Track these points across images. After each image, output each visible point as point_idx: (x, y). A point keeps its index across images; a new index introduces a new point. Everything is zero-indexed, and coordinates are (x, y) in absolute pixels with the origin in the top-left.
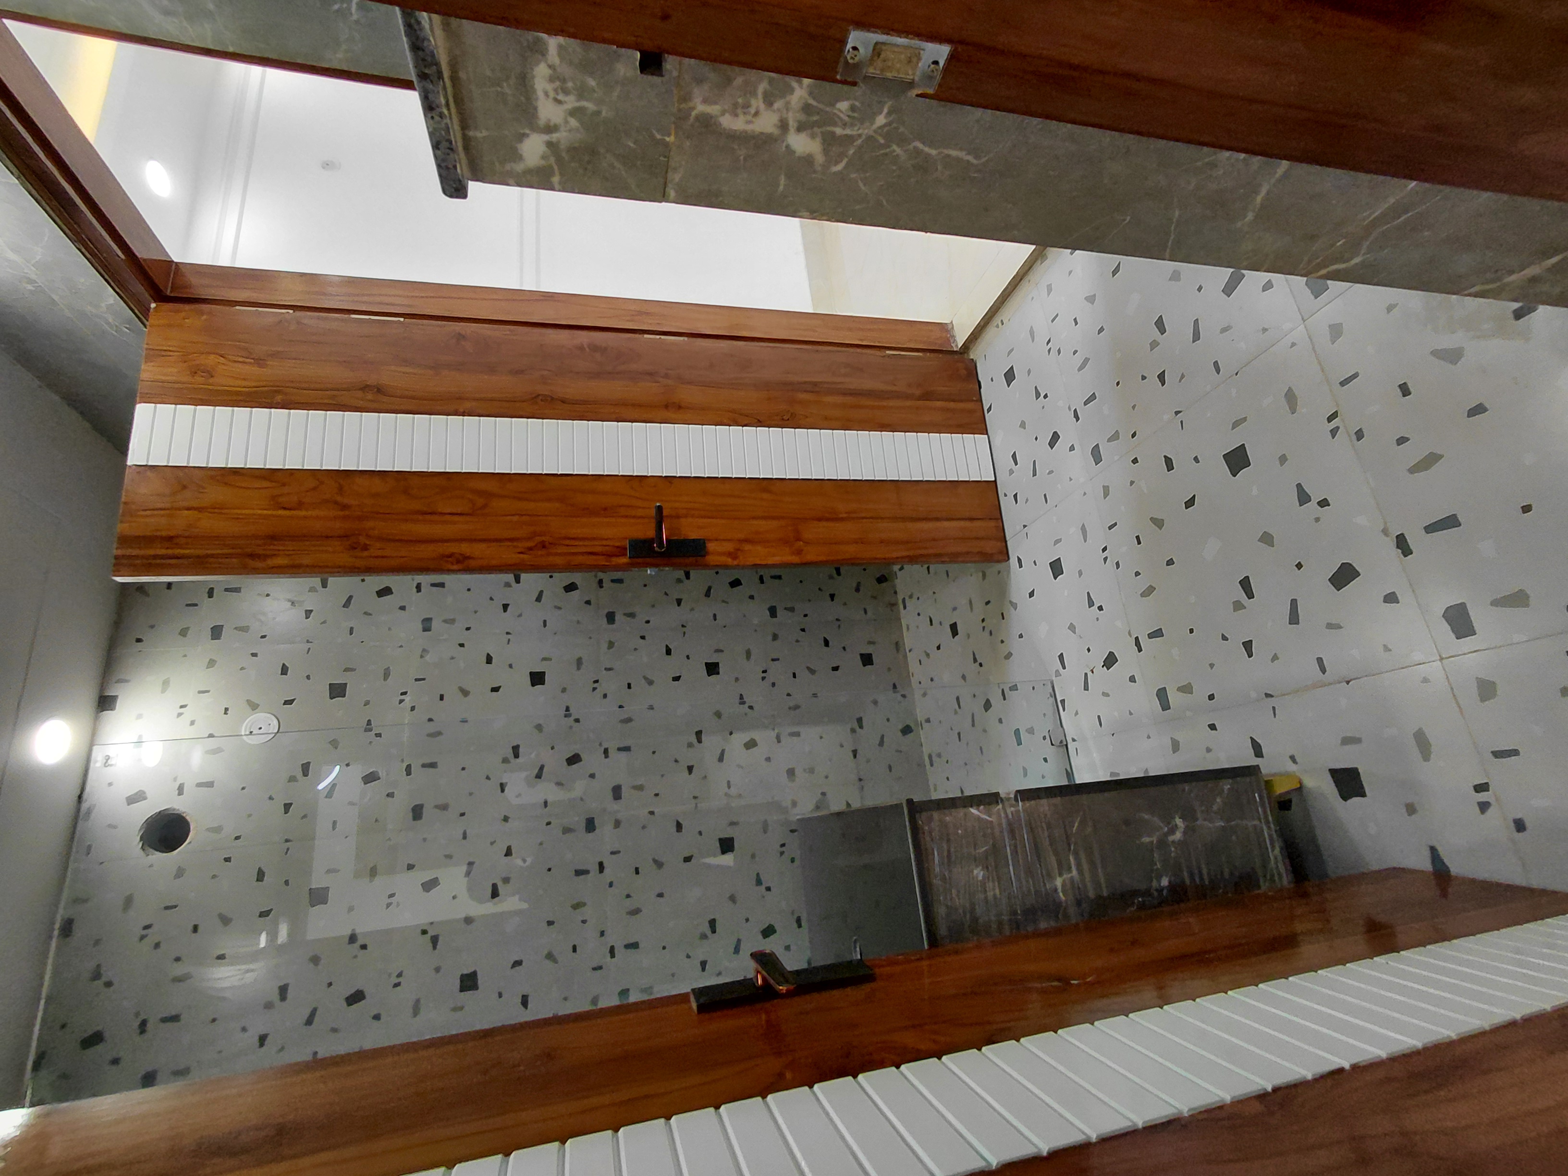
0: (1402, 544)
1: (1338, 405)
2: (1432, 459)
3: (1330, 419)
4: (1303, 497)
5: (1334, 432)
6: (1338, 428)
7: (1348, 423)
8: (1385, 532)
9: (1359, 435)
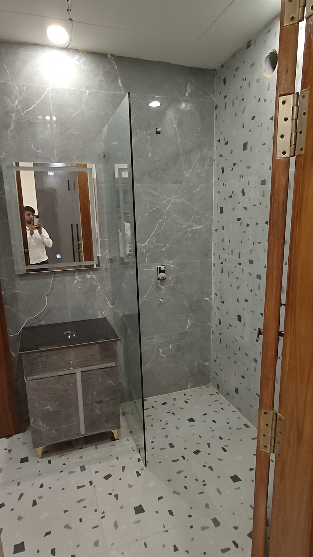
0: (91, 483)
1: (101, 520)
2: (79, 502)
3: (104, 517)
4: (116, 496)
5: (103, 513)
6: (102, 514)
7: (99, 514)
8: (95, 486)
9: (96, 511)
